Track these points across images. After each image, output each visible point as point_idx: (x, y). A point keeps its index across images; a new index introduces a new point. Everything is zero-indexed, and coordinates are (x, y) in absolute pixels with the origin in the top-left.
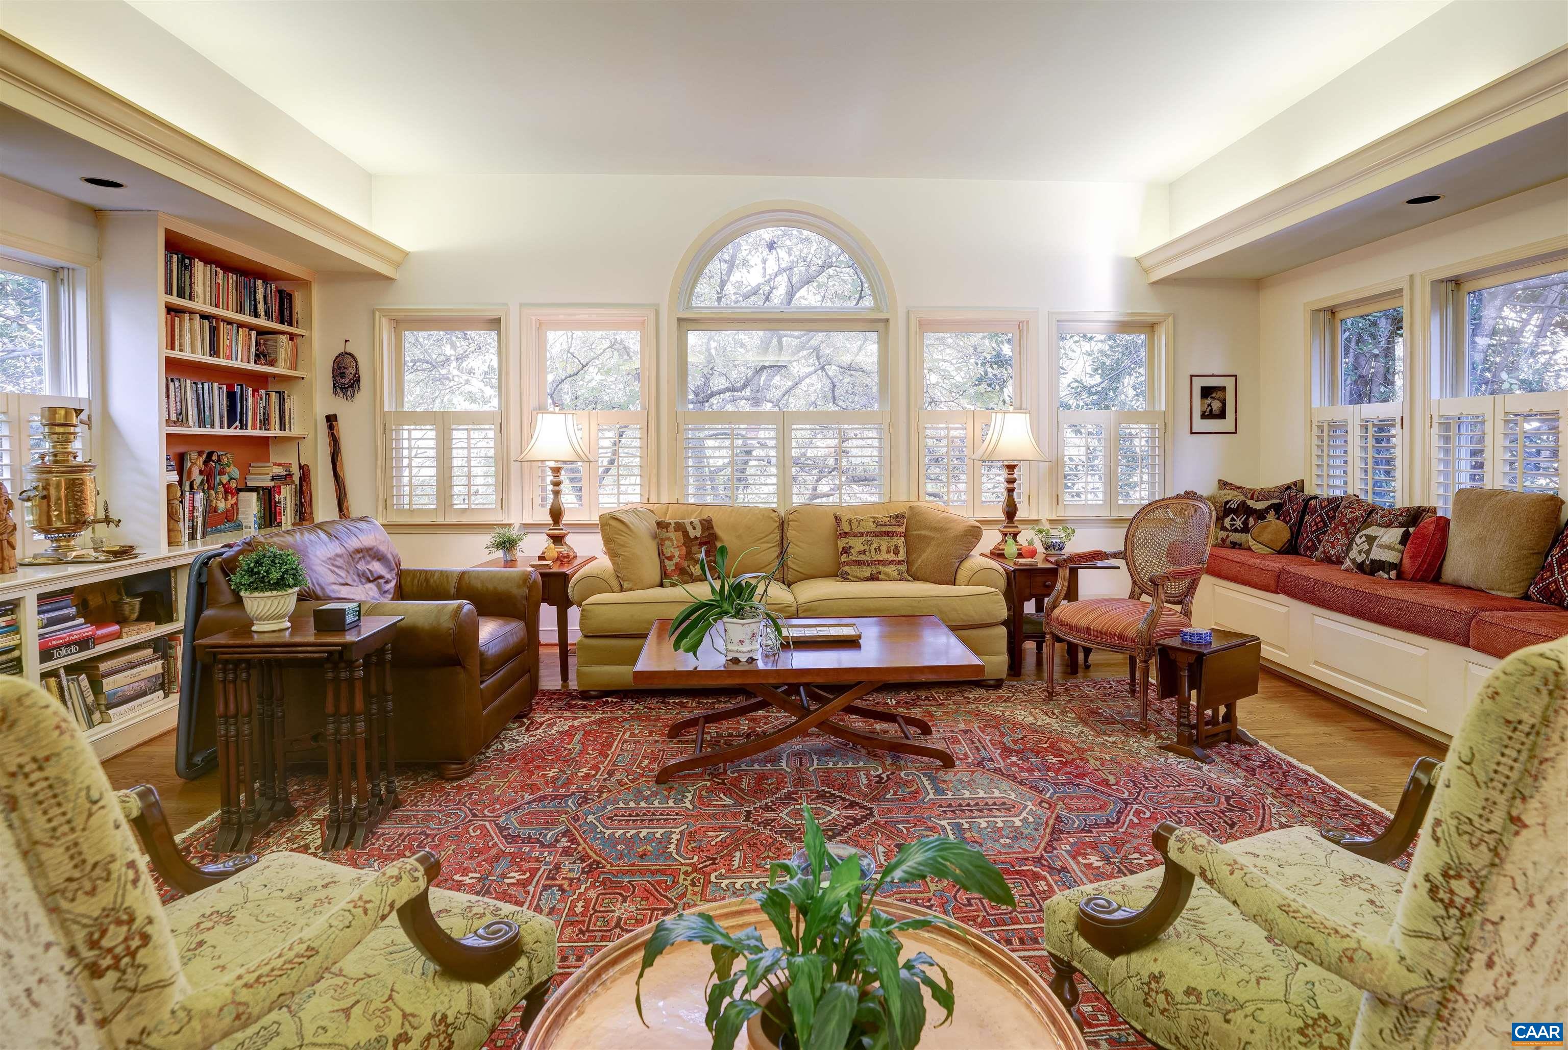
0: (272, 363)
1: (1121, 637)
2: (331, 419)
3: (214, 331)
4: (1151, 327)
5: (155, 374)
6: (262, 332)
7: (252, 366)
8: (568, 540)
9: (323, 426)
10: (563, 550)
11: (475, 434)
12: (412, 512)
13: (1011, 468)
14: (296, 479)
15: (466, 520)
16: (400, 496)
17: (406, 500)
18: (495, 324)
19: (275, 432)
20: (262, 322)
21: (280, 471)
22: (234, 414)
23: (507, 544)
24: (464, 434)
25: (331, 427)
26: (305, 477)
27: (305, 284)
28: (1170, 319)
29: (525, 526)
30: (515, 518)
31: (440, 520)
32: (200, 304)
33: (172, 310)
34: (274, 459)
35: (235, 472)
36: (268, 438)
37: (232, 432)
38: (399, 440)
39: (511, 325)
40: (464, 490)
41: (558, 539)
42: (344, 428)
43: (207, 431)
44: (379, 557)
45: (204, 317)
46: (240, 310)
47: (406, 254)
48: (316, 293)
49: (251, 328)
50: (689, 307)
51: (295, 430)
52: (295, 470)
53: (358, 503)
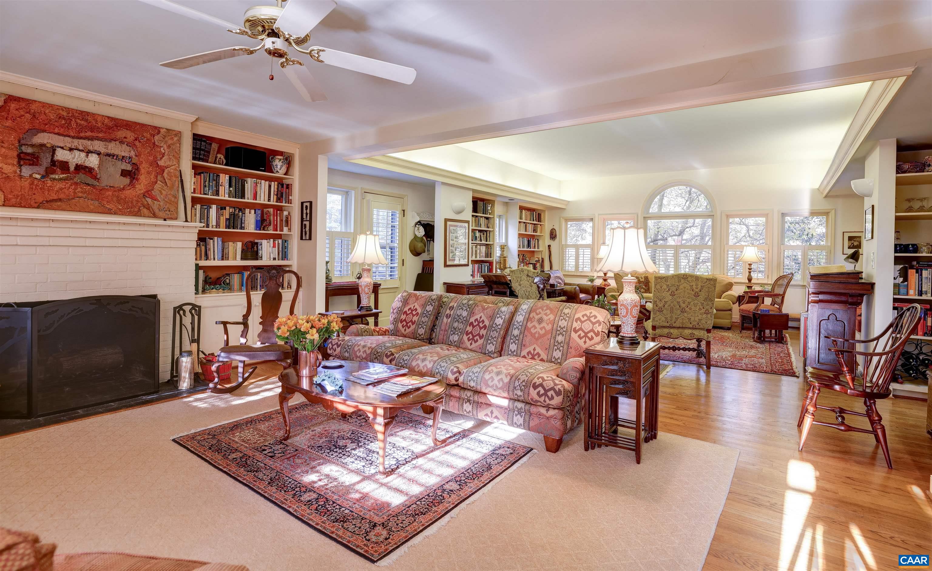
0: (536, 232)
1: (749, 311)
2: (549, 246)
3: (526, 225)
4: (827, 214)
5: (516, 236)
6: (534, 224)
7: (532, 234)
8: (608, 281)
9: (547, 247)
10: (606, 283)
11: (585, 251)
12: (568, 271)
13: (750, 265)
14: (541, 261)
15: (582, 274)
16: (565, 267)
17: (567, 268)
18: (592, 220)
19: (536, 249)
20: (535, 222)
21: (537, 259)
22: (529, 245)
23: (592, 281)
24: (582, 251)
25: (549, 248)
26: (543, 261)
27: (544, 211)
28: (833, 211)
29: (598, 277)
30: (596, 275)
31: (575, 274)
32: (524, 221)
33: (520, 222)
34: (535, 256)
35: (528, 259)
36: (534, 251)
37: (529, 249)
38: (566, 252)
39: (596, 220)
40: (582, 266)
41: (605, 280)
42: (552, 248)
43: (524, 249)
44: (561, 279)
45: (524, 223)
46: (530, 220)
47: (569, 202)
48: (546, 213)
49: (532, 224)
50: (648, 213)
51: (541, 249)
52: (540, 259)
53: (555, 267)
